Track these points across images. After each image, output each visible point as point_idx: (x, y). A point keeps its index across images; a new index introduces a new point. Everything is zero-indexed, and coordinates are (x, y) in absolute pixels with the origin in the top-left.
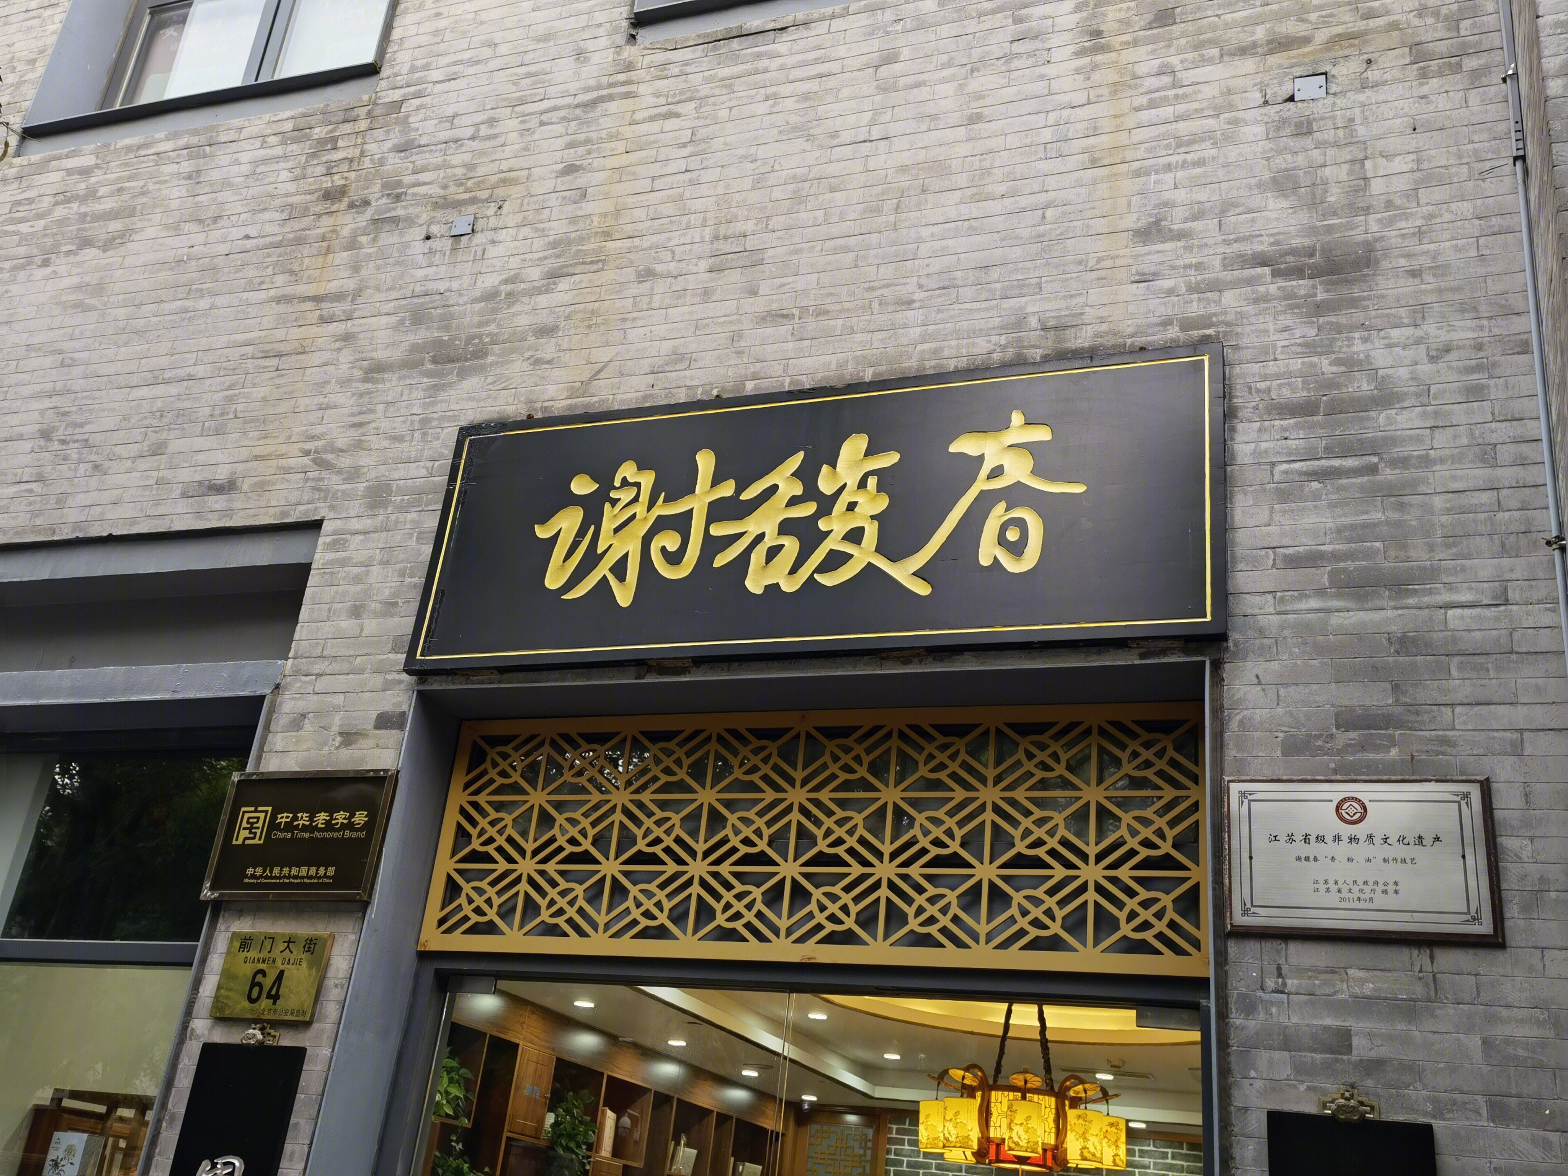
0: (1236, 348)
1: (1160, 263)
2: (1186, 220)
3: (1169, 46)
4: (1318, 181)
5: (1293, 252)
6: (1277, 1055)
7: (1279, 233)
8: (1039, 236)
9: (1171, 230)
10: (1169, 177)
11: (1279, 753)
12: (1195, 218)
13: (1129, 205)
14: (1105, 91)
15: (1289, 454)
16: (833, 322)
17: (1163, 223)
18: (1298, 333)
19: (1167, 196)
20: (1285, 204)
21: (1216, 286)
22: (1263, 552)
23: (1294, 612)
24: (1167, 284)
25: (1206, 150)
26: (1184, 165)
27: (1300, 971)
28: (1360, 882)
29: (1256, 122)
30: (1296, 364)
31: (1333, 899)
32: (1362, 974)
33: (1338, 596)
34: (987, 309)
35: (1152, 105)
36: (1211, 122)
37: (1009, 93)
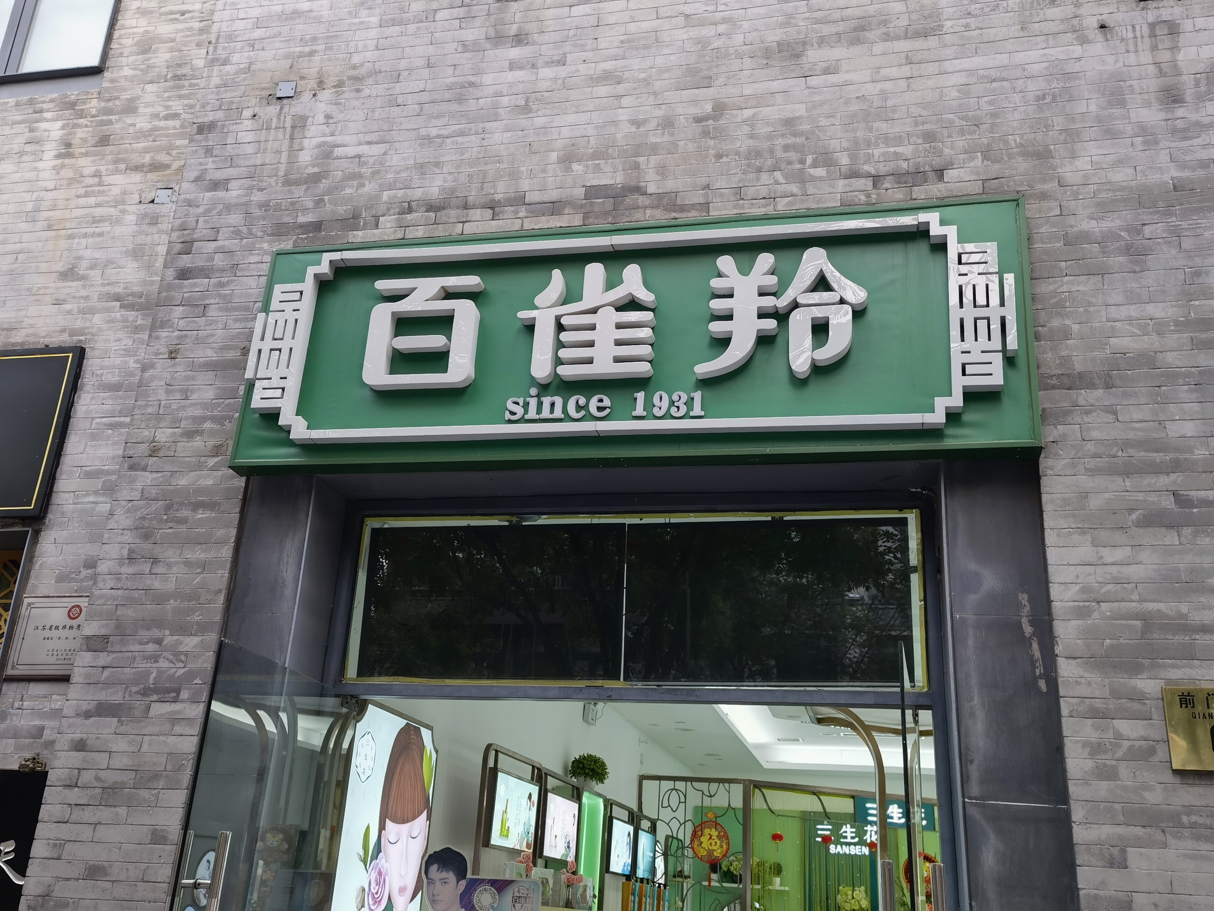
0: (93, 349)
1: (68, 294)
2: (87, 269)
3: (102, 159)
4: (154, 254)
5: (133, 294)
6: (9, 741)
7: (128, 282)
8: (13, 271)
9: (78, 274)
10: (84, 241)
11: (54, 582)
12: (92, 268)
13: (61, 256)
14: (65, 183)
15: (102, 413)
17: (75, 269)
18: (124, 342)
19: (81, 253)
20: (135, 265)
21: (92, 311)
22: (76, 469)
23: (81, 503)
24: (67, 307)
25: (105, 227)
26: (93, 235)
27: (33, 698)
28: (67, 650)
29: (134, 213)
30: (118, 361)
31: (53, 660)
32: (58, 697)
33: (103, 495)
35: (87, 195)
36: (112, 209)
37: (17, 177)
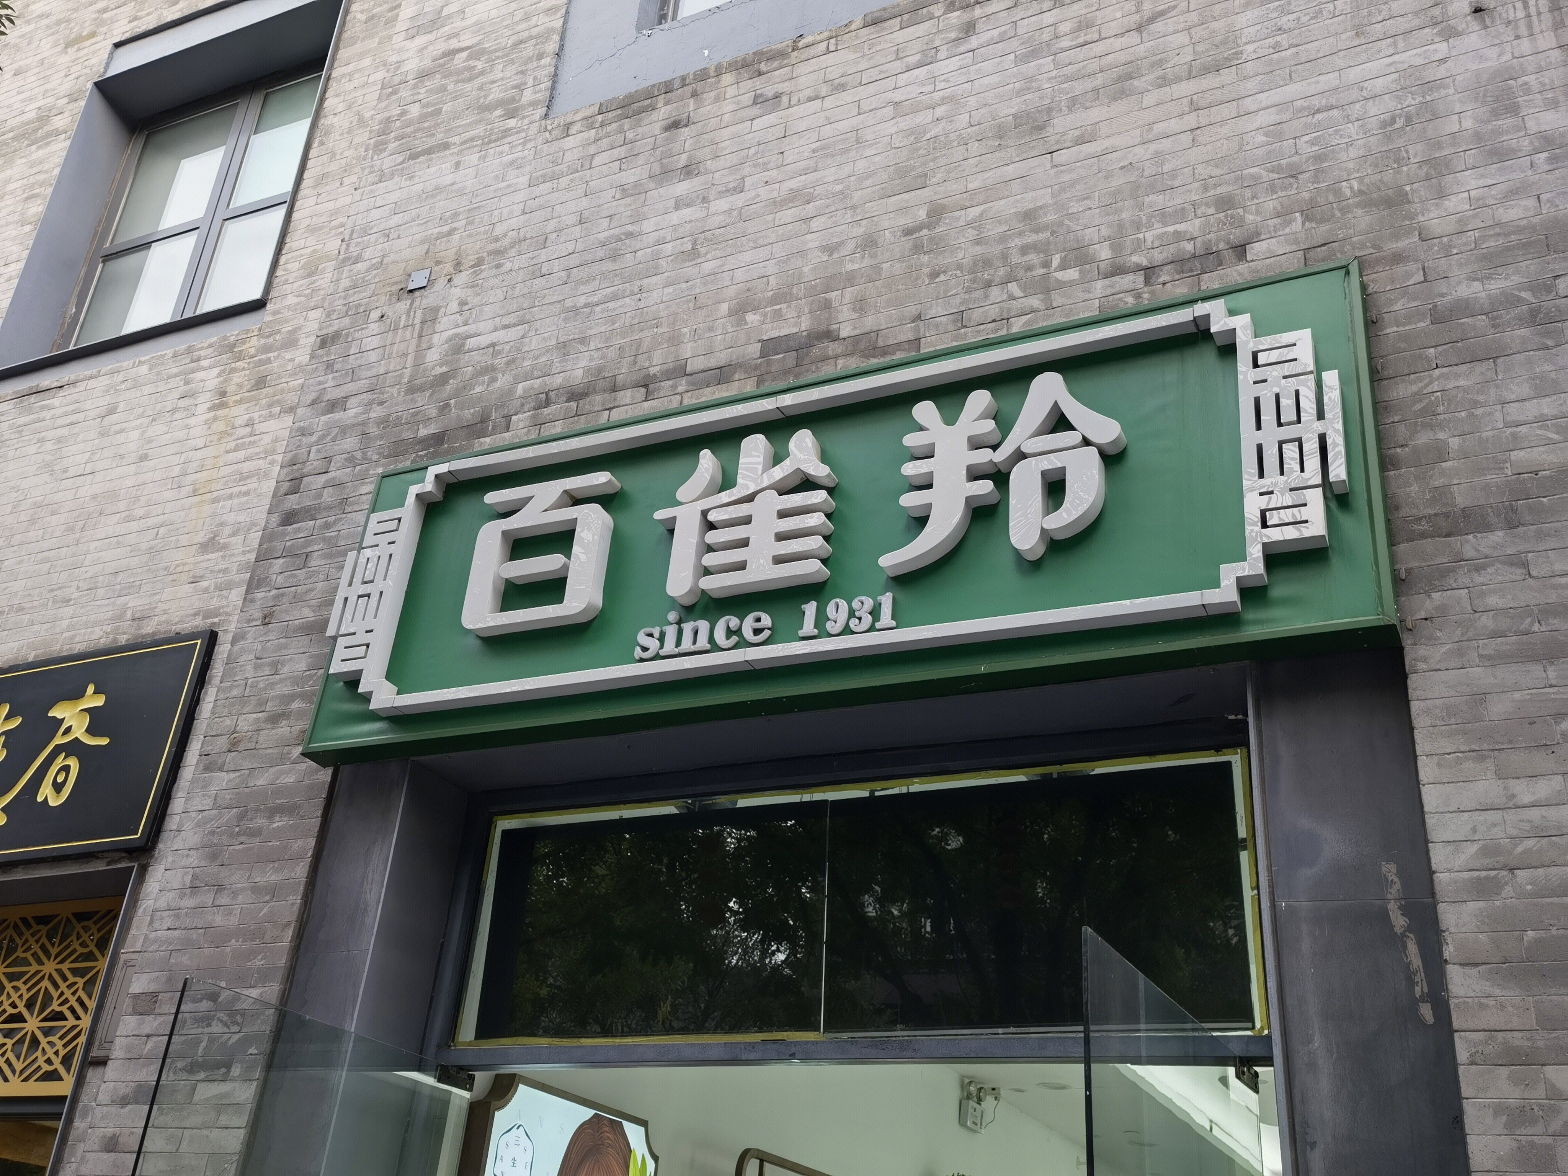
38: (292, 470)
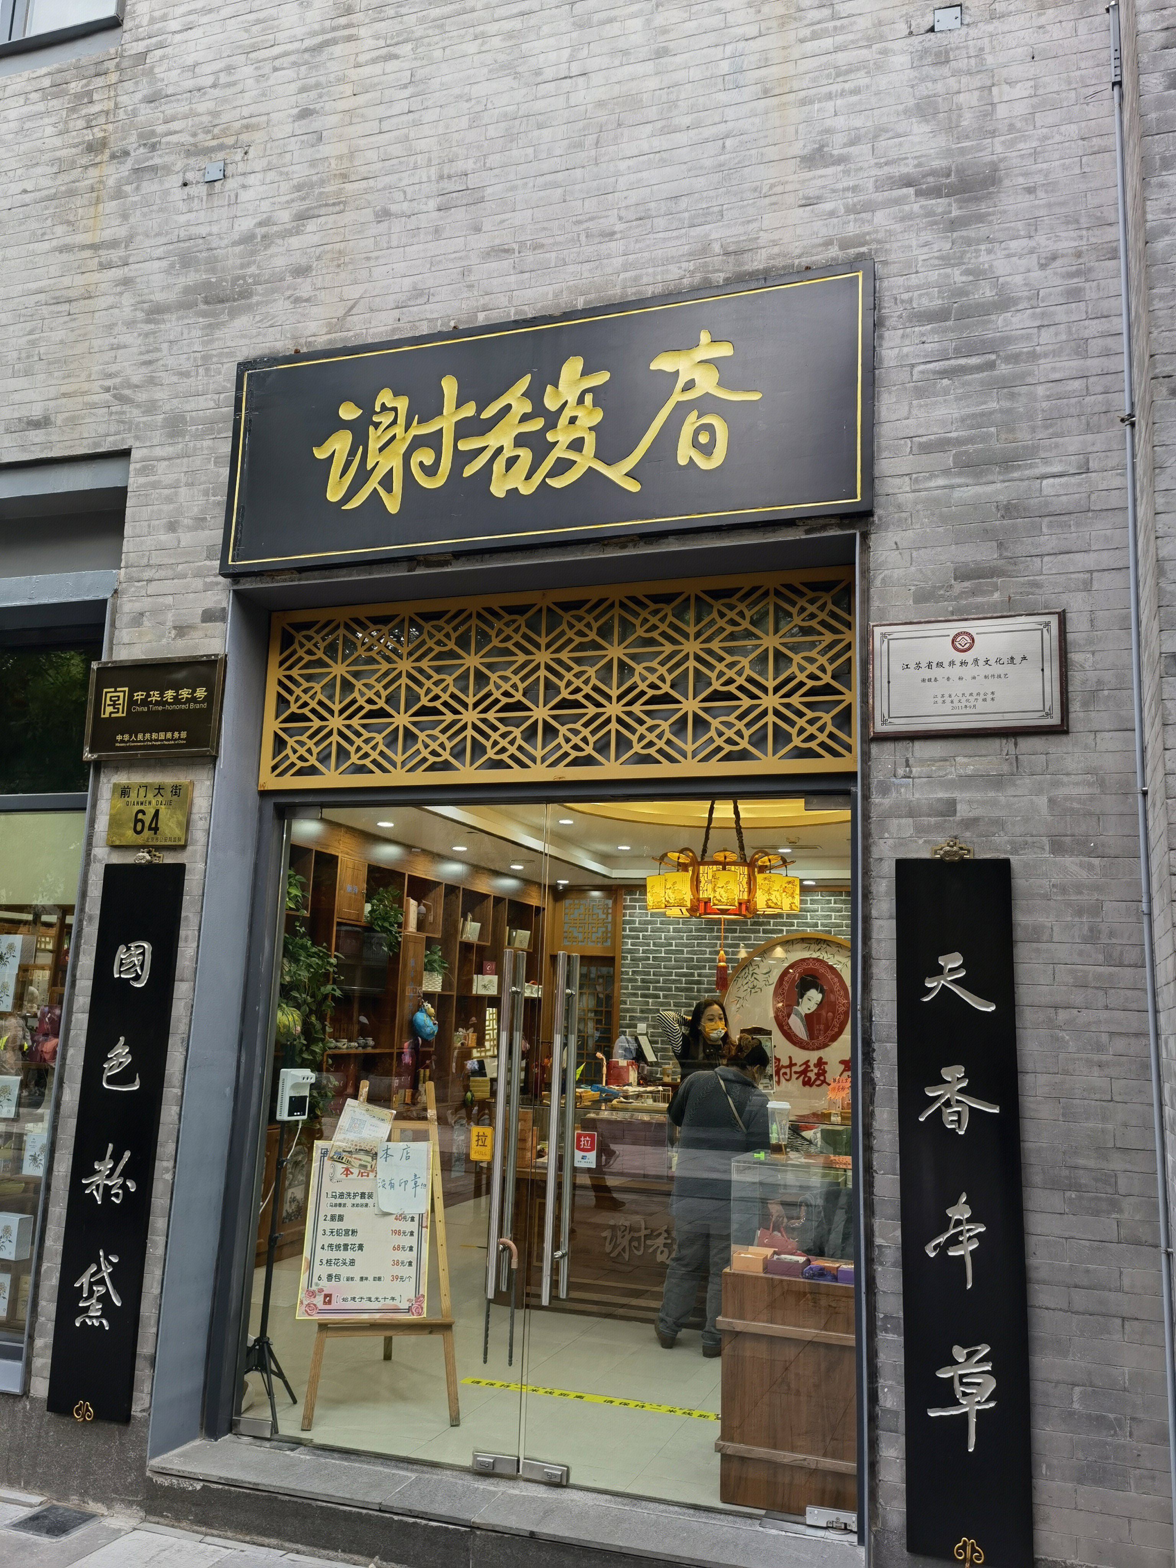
0: (885, 263)
1: (824, 187)
2: (845, 145)
4: (954, 107)
5: (933, 173)
6: (904, 821)
7: (921, 156)
8: (720, 165)
9: (832, 156)
10: (829, 105)
11: (911, 602)
12: (852, 143)
13: (797, 132)
14: (774, 24)
15: (926, 356)
16: (547, 255)
17: (825, 149)
18: (936, 247)
19: (829, 123)
20: (926, 128)
21: (870, 207)
22: (902, 442)
23: (926, 489)
24: (828, 206)
25: (860, 79)
26: (842, 94)
27: (922, 762)
28: (967, 694)
29: (903, 52)
30: (934, 276)
31: (947, 708)
32: (966, 760)
33: (960, 474)
34: (677, 237)
35: (815, 36)
36: (865, 52)
37: (690, 27)
38: (1162, 16)
